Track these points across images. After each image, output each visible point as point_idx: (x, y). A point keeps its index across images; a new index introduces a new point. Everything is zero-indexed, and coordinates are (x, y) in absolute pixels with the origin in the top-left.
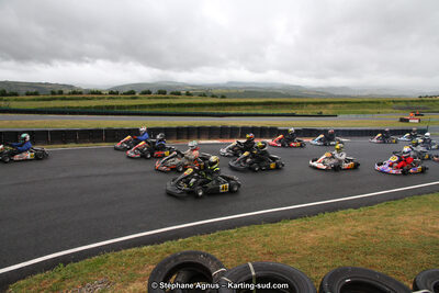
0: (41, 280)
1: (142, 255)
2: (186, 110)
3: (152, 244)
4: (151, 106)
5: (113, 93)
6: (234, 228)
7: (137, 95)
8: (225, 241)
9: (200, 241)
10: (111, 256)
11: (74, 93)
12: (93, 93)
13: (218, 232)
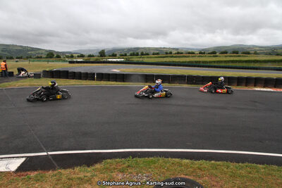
0: (117, 163)
1: (180, 165)
2: (252, 65)
3: (191, 159)
4: (225, 62)
5: (202, 53)
6: (263, 164)
7: (217, 54)
8: (250, 173)
9: (228, 167)
10: (161, 160)
11: (178, 53)
12: (189, 53)
13: (246, 164)
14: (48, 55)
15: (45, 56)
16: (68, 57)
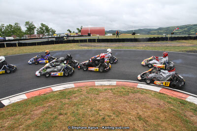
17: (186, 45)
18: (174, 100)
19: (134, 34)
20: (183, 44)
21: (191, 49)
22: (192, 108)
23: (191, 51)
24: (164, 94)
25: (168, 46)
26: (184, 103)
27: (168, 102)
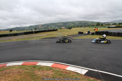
14: (97, 24)
15: (96, 25)
16: (107, 25)
17: (43, 35)
18: (30, 67)
19: (11, 31)
20: (42, 35)
21: (45, 37)
22: (39, 68)
23: (45, 38)
24: (25, 65)
25: (33, 37)
26: (35, 67)
27: (25, 69)
